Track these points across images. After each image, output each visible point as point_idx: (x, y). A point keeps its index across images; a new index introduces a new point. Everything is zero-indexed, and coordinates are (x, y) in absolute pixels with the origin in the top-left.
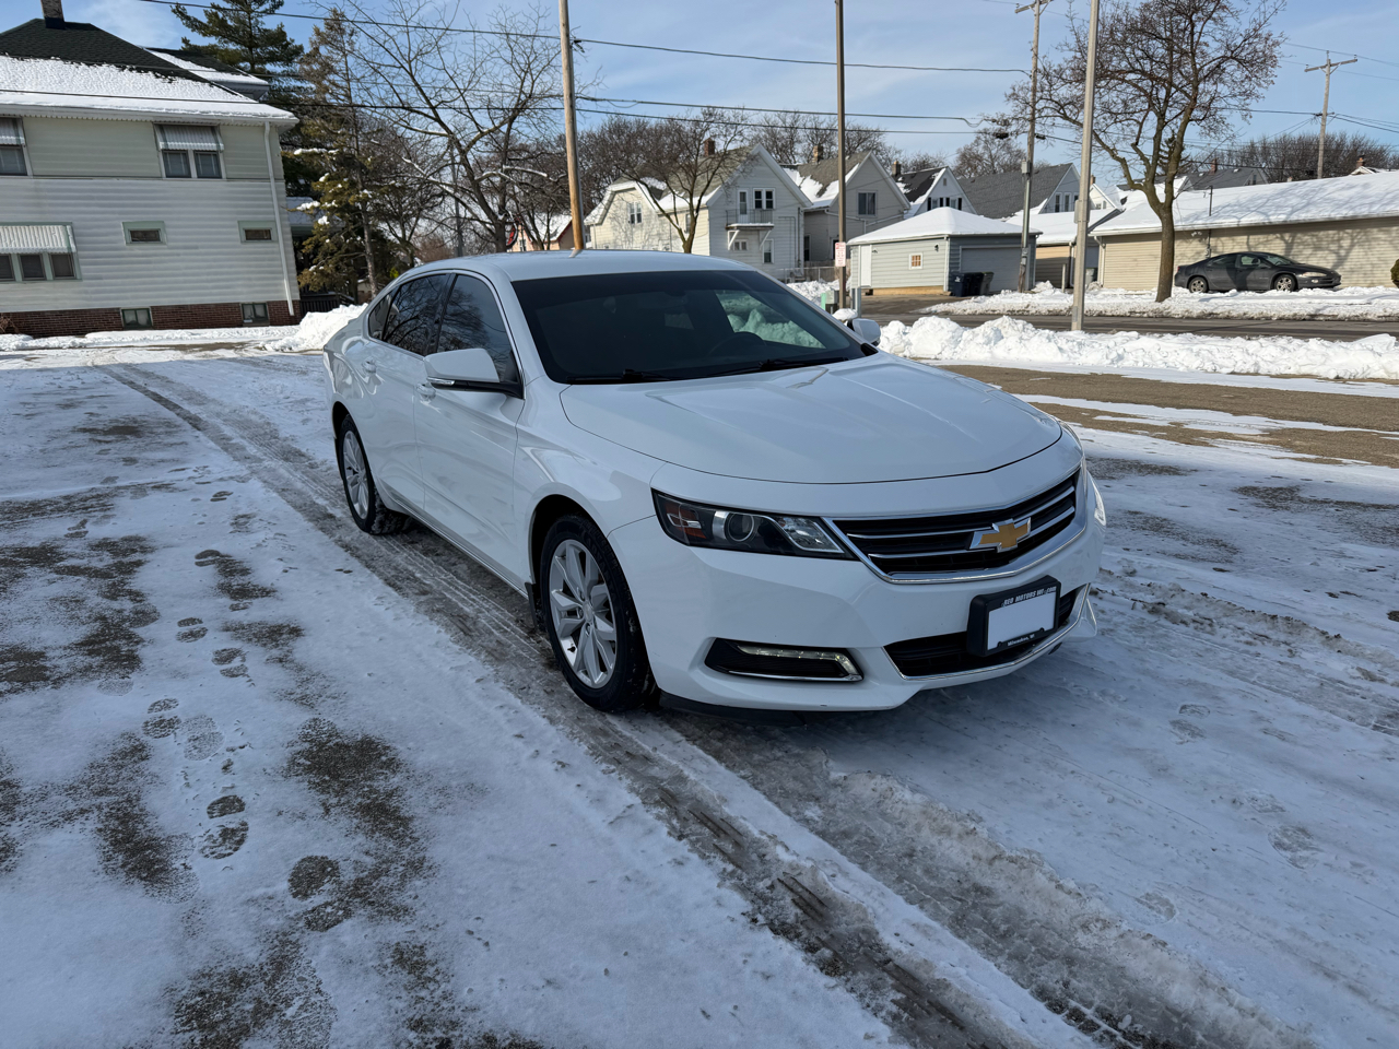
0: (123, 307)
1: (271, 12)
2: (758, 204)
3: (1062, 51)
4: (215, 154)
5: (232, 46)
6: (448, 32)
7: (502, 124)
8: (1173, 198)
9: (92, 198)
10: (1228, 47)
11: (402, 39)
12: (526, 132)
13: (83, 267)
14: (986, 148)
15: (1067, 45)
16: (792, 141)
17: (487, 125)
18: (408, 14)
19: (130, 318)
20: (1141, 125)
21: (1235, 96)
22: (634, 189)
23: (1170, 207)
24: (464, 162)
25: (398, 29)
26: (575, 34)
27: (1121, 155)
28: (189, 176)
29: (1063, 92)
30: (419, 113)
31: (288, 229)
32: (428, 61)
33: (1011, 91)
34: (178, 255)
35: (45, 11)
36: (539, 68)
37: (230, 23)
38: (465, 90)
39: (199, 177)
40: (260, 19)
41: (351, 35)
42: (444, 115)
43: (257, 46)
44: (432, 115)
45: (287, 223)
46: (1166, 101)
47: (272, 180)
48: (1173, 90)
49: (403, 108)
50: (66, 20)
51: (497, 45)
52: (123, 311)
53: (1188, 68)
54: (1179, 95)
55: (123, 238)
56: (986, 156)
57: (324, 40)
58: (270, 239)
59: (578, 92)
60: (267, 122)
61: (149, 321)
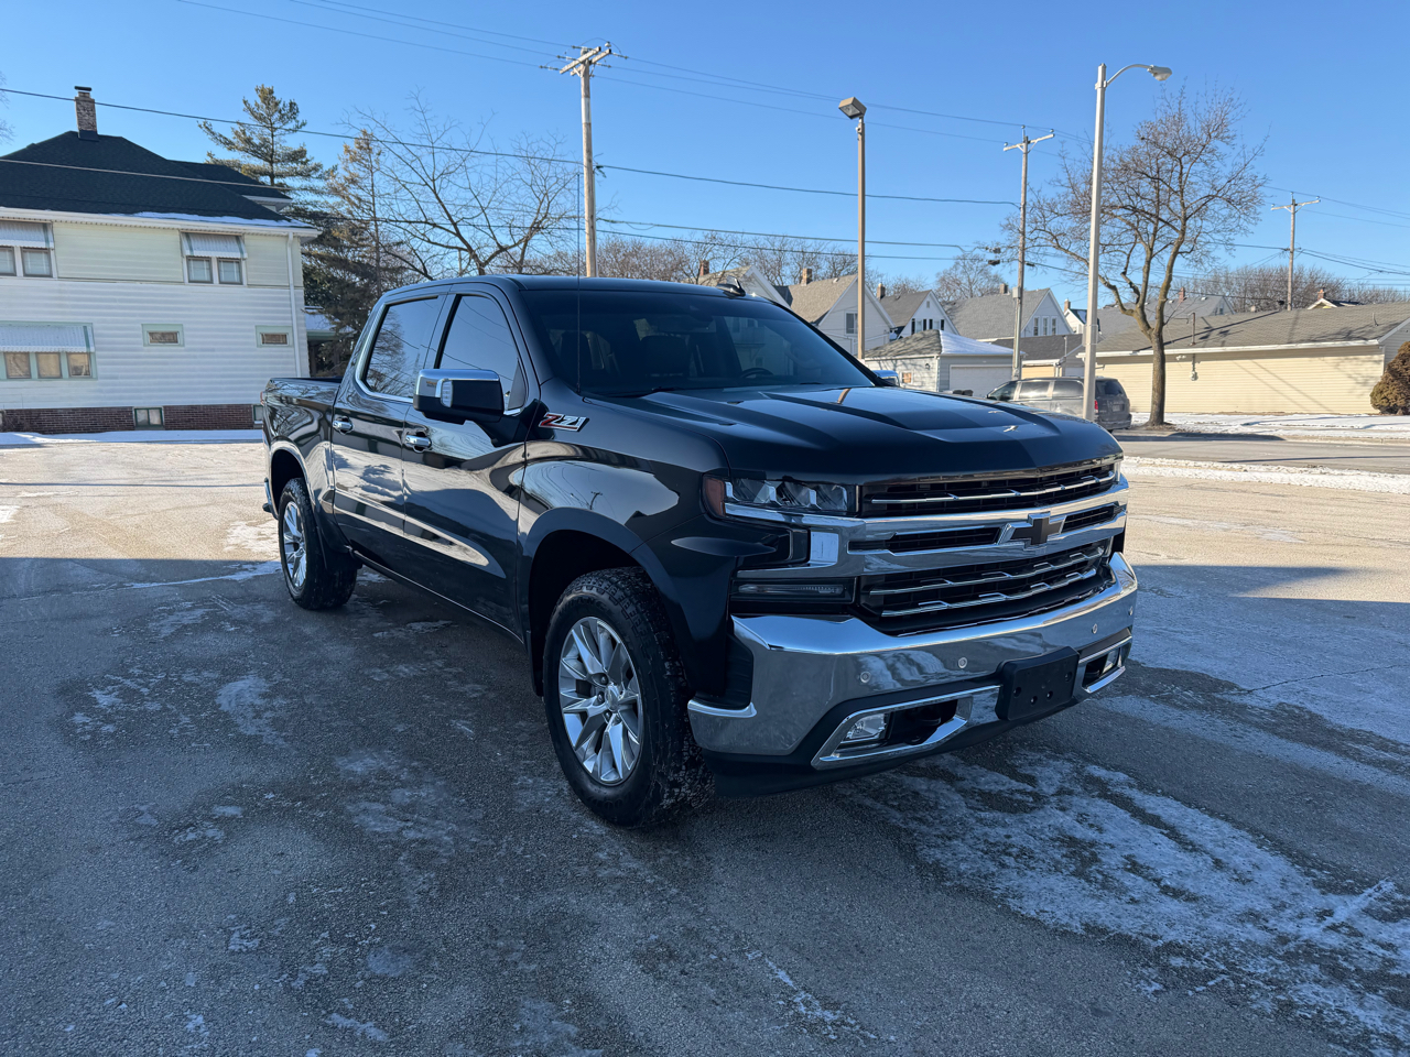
0: (136, 406)
1: (294, 131)
4: (238, 261)
6: (472, 154)
8: (1164, 324)
9: (115, 301)
10: (1214, 188)
11: (427, 160)
12: (540, 248)
13: (99, 367)
14: (964, 272)
15: (1059, 181)
16: (780, 262)
18: (434, 136)
19: (142, 417)
20: (1129, 256)
21: (1219, 231)
23: (1161, 332)
25: (424, 150)
26: (597, 161)
27: (1112, 283)
28: (211, 282)
29: (1053, 224)
30: (441, 228)
31: (305, 335)
32: (453, 180)
33: (1006, 222)
34: (195, 357)
35: (80, 124)
36: (556, 190)
37: (256, 141)
38: (487, 208)
39: (221, 283)
41: (379, 154)
42: (466, 232)
43: (279, 162)
44: (452, 229)
45: (303, 328)
46: (1154, 235)
47: (292, 288)
48: (1161, 224)
49: (426, 223)
50: (99, 133)
51: (518, 168)
52: (137, 410)
53: (1176, 205)
54: (1166, 229)
55: (141, 339)
56: (965, 281)
57: (354, 160)
58: (286, 343)
59: (598, 215)
60: (290, 232)
61: (161, 420)
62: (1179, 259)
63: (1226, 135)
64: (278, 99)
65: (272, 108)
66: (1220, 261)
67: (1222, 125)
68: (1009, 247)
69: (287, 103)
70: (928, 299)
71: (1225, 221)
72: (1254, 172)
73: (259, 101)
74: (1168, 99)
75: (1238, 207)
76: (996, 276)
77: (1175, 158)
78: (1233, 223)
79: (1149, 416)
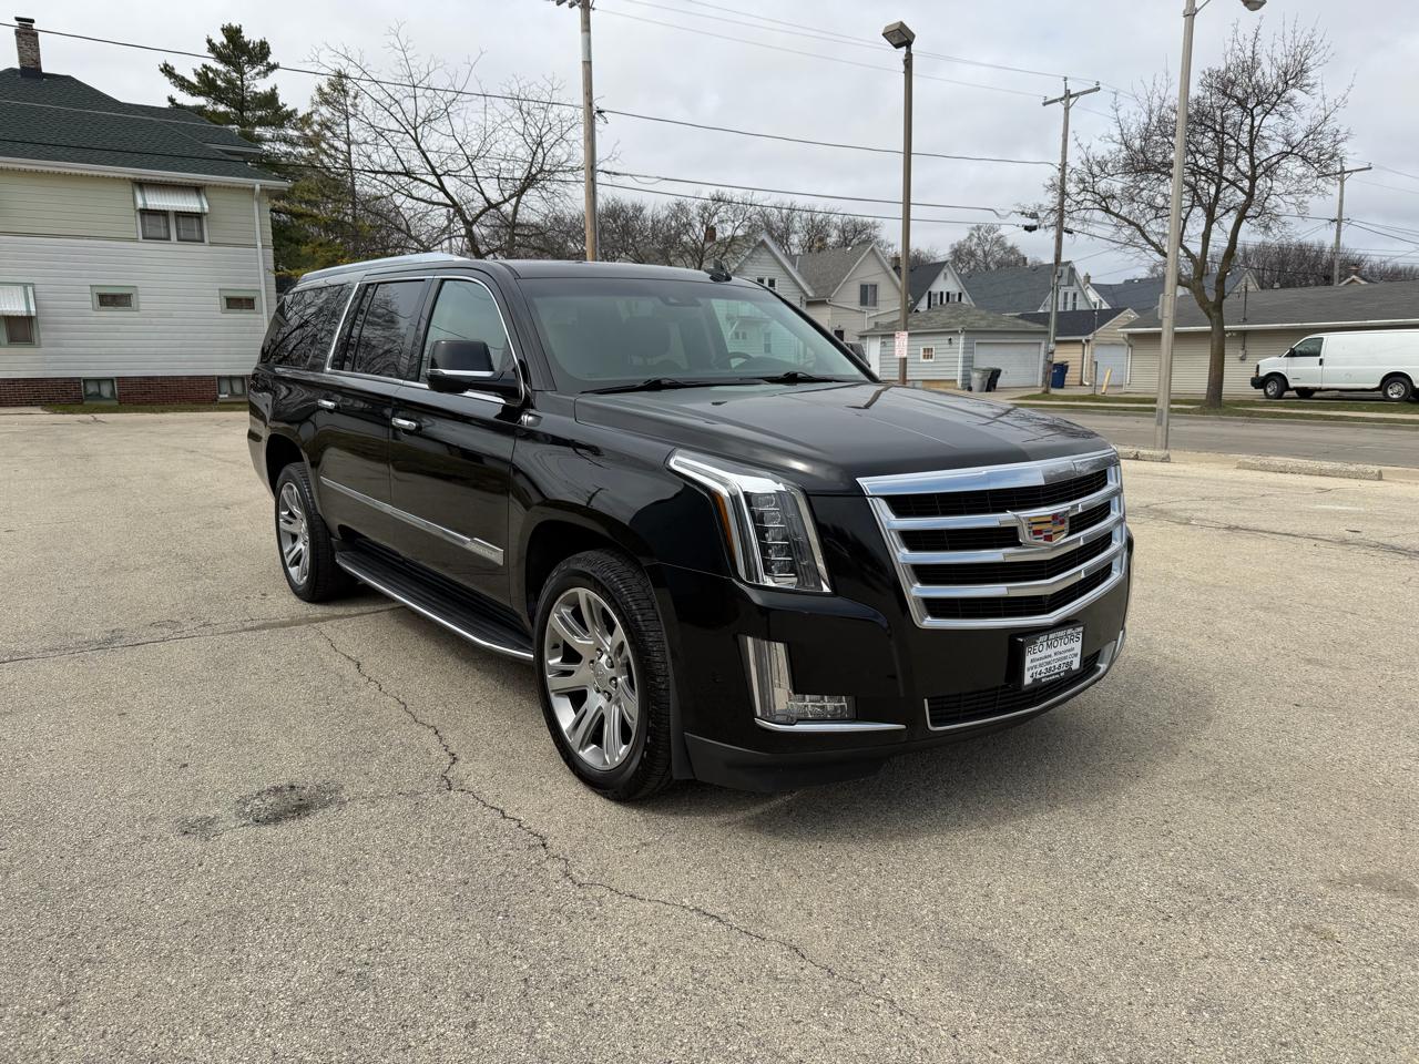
0: (84, 376)
1: (265, 74)
3: (1106, 142)
4: (198, 216)
5: (222, 108)
7: (511, 197)
8: (1224, 297)
9: (59, 260)
10: (1288, 143)
11: (408, 104)
12: (534, 208)
13: (42, 335)
14: (979, 244)
15: (1111, 137)
17: (495, 196)
18: (417, 77)
19: (92, 389)
20: (1185, 221)
21: (1290, 193)
23: (1221, 306)
24: (470, 234)
26: (597, 104)
28: (168, 238)
29: (1102, 186)
30: (424, 181)
32: (436, 128)
33: (1051, 183)
34: (151, 324)
35: (21, 60)
36: (552, 141)
37: (219, 82)
38: (475, 158)
39: (179, 240)
40: (252, 82)
41: (355, 98)
42: (448, 182)
43: (248, 109)
44: (437, 184)
46: (1216, 197)
47: (259, 244)
48: (1225, 184)
49: (408, 173)
50: (43, 71)
51: (509, 114)
52: (86, 380)
53: (1244, 164)
54: (1230, 191)
55: (89, 304)
56: (979, 252)
57: (325, 100)
58: (253, 308)
59: (598, 168)
60: (258, 184)
61: (113, 393)
62: (1244, 225)
63: (1305, 82)
64: (247, 39)
65: (238, 49)
66: (1291, 227)
67: (1301, 72)
68: (1052, 210)
69: (258, 41)
70: (945, 270)
71: (1299, 182)
72: (1336, 126)
73: (225, 42)
74: (1241, 40)
75: (1316, 165)
76: (1012, 248)
77: (1244, 108)
78: (1308, 184)
79: (1204, 398)
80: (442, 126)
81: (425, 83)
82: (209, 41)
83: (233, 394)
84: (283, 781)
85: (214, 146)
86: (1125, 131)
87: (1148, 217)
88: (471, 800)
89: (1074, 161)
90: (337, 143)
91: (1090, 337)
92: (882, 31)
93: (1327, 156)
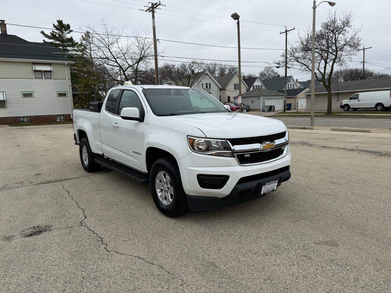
1: (69, 33)
2: (207, 87)
4: (50, 72)
5: (58, 42)
6: (120, 37)
7: (135, 64)
8: (331, 84)
9: (12, 84)
10: (346, 42)
11: (107, 40)
12: (142, 67)
13: (8, 105)
14: (267, 72)
15: (298, 42)
16: (214, 70)
17: (131, 64)
18: (109, 32)
19: (22, 119)
20: (319, 64)
21: (347, 55)
22: (172, 83)
23: (330, 86)
24: (124, 74)
25: (106, 37)
26: (157, 38)
28: (42, 78)
29: (296, 55)
30: (111, 60)
31: (71, 94)
32: (114, 46)
33: (282, 54)
34: (38, 101)
35: (1, 31)
36: (146, 48)
37: (57, 36)
38: (125, 54)
39: (45, 78)
40: (66, 35)
41: (92, 38)
42: (118, 60)
43: (65, 42)
44: (115, 61)
46: (327, 57)
47: (67, 79)
48: (329, 53)
49: (106, 58)
50: (8, 34)
51: (134, 41)
52: (20, 117)
53: (334, 48)
54: (331, 55)
55: (21, 96)
56: (267, 74)
57: (84, 39)
58: (66, 96)
59: (158, 55)
60: (66, 62)
61: (28, 120)
62: (335, 64)
63: (349, 25)
64: (64, 24)
65: (62, 27)
66: (348, 64)
67: (348, 22)
68: (283, 62)
69: (67, 24)
70: (257, 79)
71: (349, 52)
72: (358, 36)
73: (58, 24)
74: (331, 14)
75: (353, 47)
76: (276, 73)
77: (333, 33)
78: (352, 52)
79: (327, 111)
80: (116, 45)
81: (111, 34)
82: (54, 25)
83: (61, 120)
84: (37, 225)
85: (54, 53)
86: (302, 40)
87: (309, 63)
88: (86, 229)
89: (288, 49)
90: (88, 51)
91: (297, 96)
92: (231, 15)
93: (356, 45)
